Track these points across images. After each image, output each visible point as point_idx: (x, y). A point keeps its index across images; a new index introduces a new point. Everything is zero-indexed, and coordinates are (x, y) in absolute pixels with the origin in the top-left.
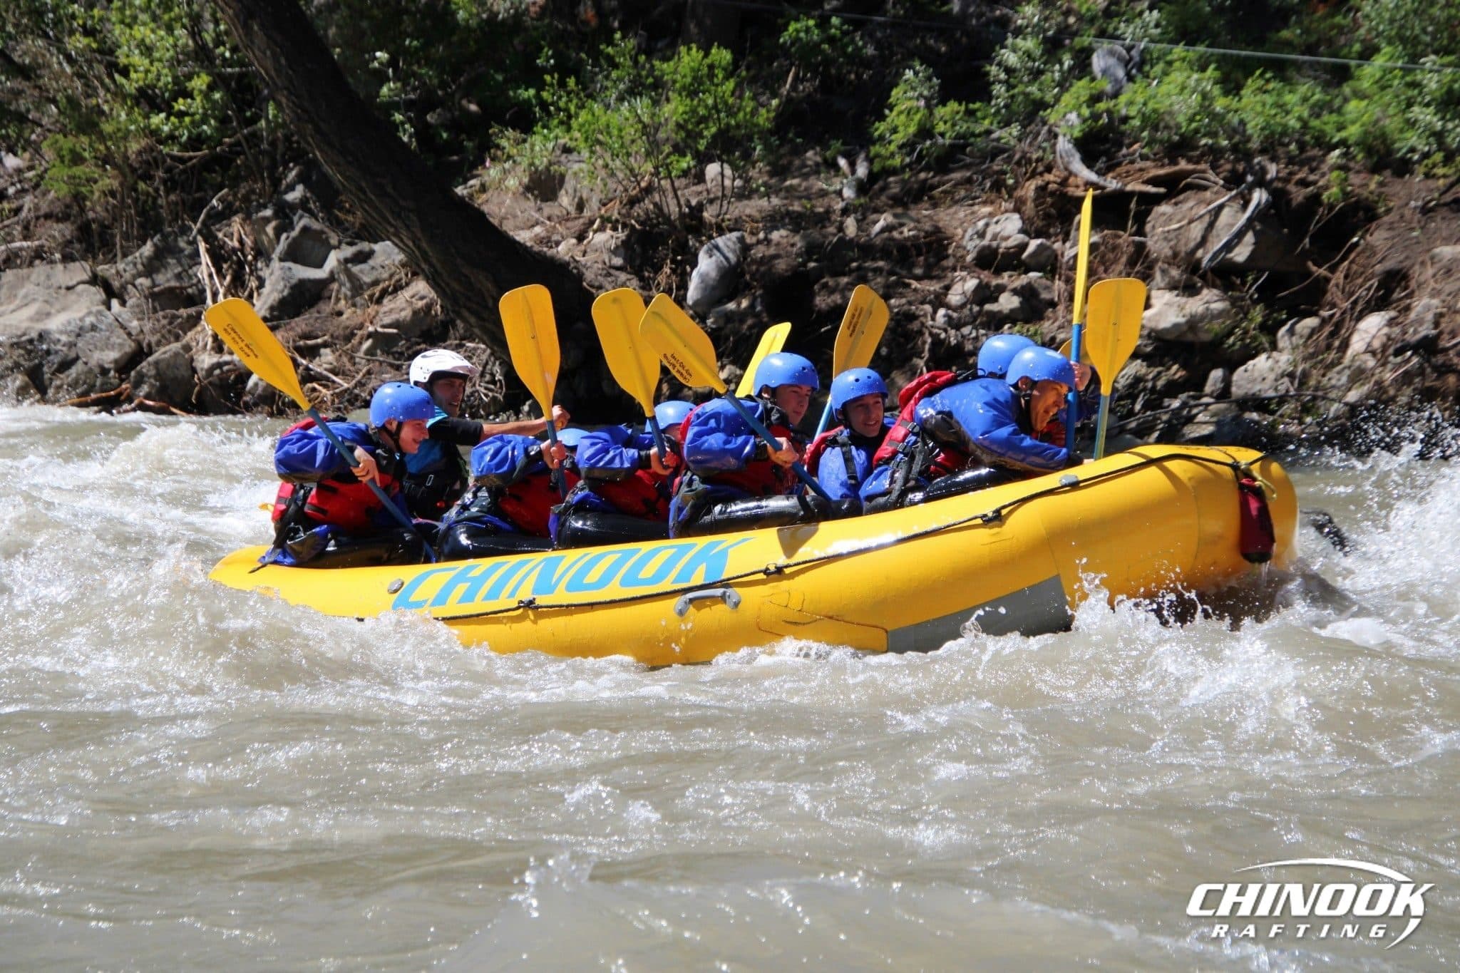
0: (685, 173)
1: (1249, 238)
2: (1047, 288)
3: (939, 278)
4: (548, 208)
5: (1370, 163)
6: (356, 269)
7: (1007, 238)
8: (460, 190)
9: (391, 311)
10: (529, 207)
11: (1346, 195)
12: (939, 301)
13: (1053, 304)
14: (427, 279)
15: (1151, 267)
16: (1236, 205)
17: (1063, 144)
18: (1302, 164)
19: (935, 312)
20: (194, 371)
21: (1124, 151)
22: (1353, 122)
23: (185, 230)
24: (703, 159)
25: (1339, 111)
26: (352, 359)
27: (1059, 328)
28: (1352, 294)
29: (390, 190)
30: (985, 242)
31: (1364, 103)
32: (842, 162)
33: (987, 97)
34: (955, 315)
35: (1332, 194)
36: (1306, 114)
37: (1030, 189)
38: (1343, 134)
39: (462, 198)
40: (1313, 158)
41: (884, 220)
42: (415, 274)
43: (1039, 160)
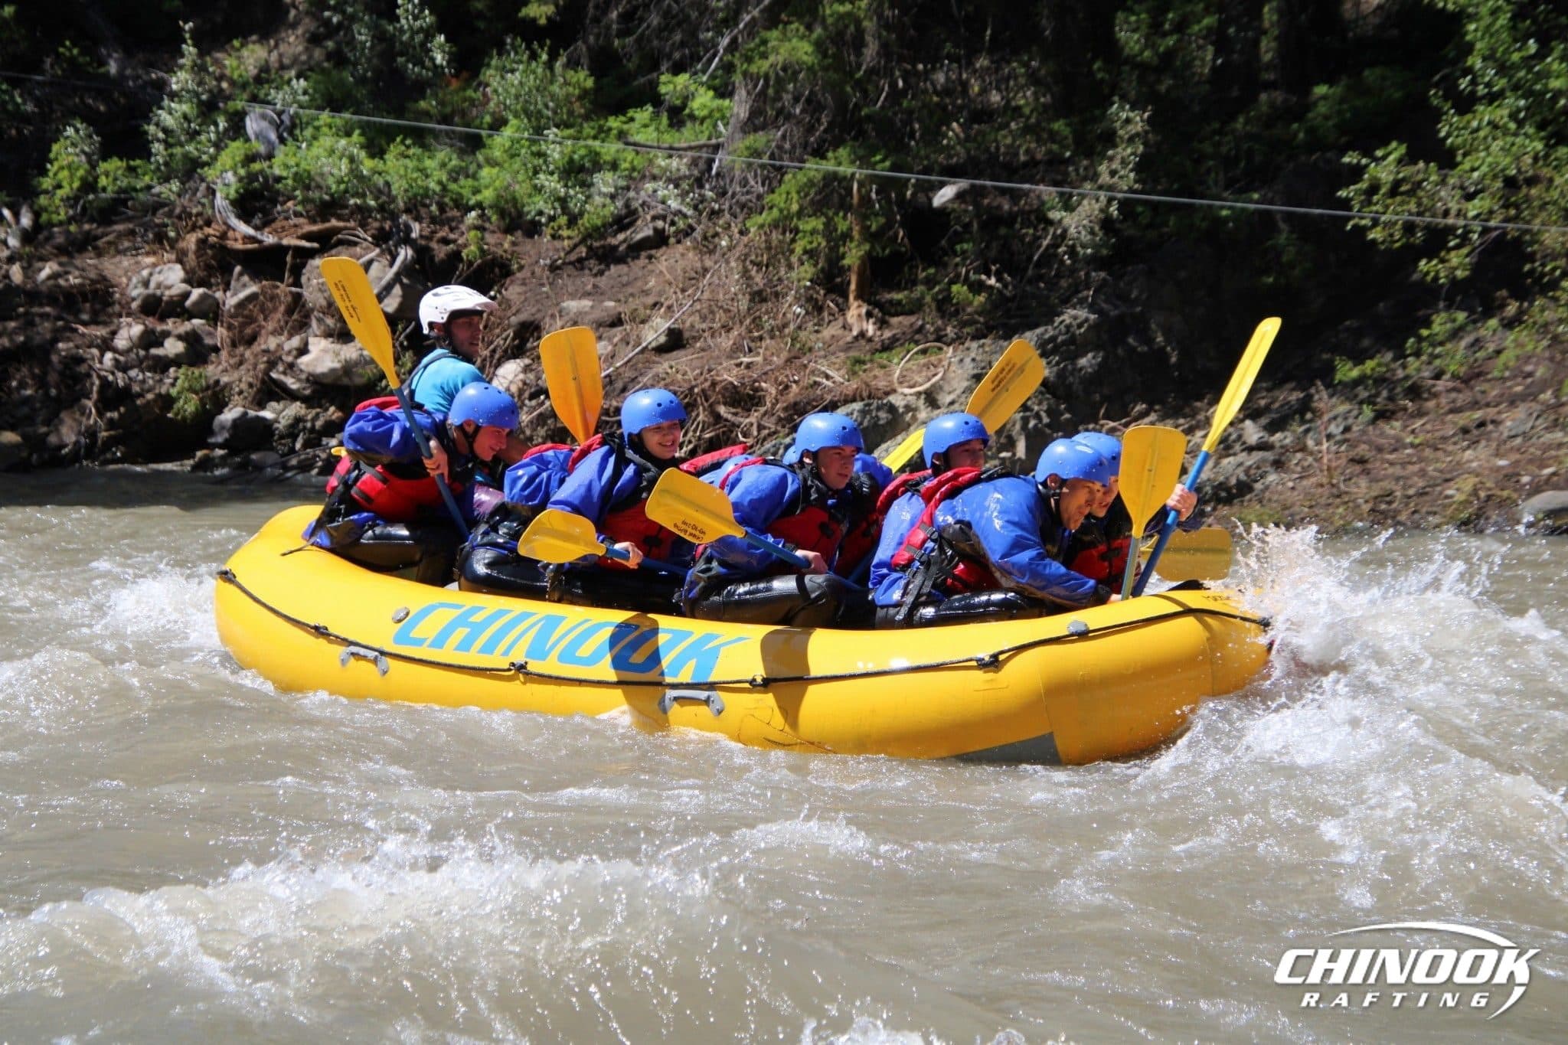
1: (397, 290)
2: (210, 334)
3: (105, 324)
5: (503, 224)
7: (169, 287)
11: (483, 252)
12: (106, 345)
13: (216, 349)
15: (307, 316)
16: (386, 260)
17: (220, 201)
18: (442, 224)
19: (102, 355)
21: (279, 208)
22: (487, 187)
25: (474, 177)
27: (223, 371)
28: (492, 342)
30: (150, 291)
31: (495, 170)
32: (7, 213)
33: (147, 155)
34: (122, 359)
36: (444, 179)
37: (191, 241)
38: (479, 197)
40: (453, 219)
41: (49, 268)
43: (199, 214)
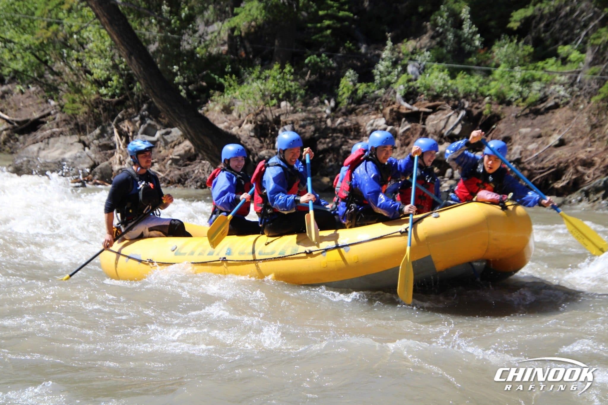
0: (274, 105)
1: (460, 126)
4: (229, 117)
5: (499, 101)
6: (166, 137)
7: (380, 126)
8: (200, 111)
9: (177, 151)
10: (223, 116)
11: (491, 112)
14: (190, 140)
16: (456, 115)
17: (398, 95)
18: (476, 102)
20: (112, 171)
21: (418, 97)
22: (493, 88)
23: (110, 125)
24: (280, 100)
25: (488, 84)
26: (164, 166)
27: (398, 155)
29: (177, 111)
31: (496, 82)
32: (326, 102)
33: (373, 80)
35: (486, 112)
36: (477, 86)
37: (388, 110)
38: (490, 92)
39: (200, 114)
40: (480, 100)
41: (339, 120)
42: (185, 138)
43: (391, 101)
